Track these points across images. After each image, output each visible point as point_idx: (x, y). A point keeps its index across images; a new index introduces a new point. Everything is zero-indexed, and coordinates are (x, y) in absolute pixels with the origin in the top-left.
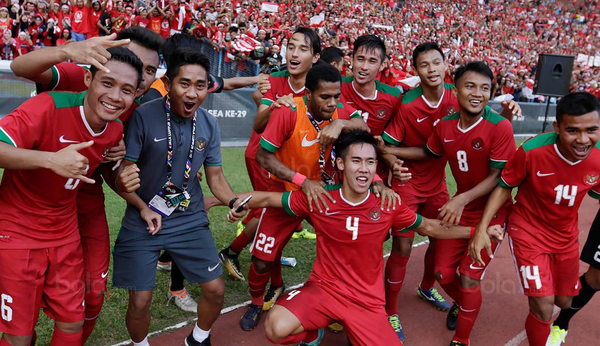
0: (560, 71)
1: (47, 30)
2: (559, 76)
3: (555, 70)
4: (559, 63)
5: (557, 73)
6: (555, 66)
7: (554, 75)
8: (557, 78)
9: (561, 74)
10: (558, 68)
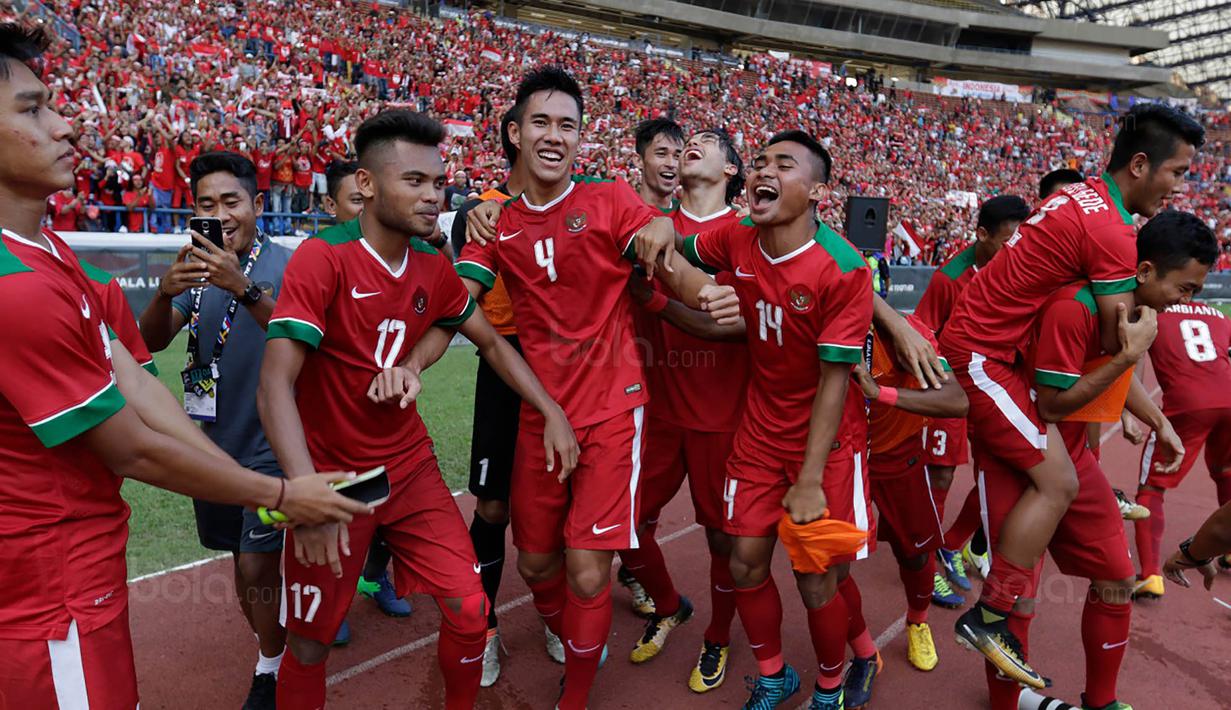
0: (874, 218)
1: (106, 178)
2: (872, 224)
3: (867, 217)
4: (871, 207)
5: (870, 220)
6: (866, 212)
7: (867, 223)
8: (870, 226)
9: (875, 221)
10: (871, 213)
